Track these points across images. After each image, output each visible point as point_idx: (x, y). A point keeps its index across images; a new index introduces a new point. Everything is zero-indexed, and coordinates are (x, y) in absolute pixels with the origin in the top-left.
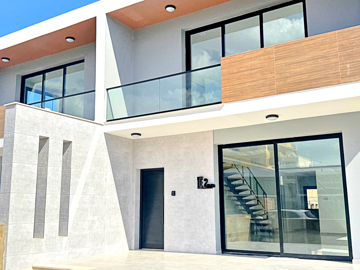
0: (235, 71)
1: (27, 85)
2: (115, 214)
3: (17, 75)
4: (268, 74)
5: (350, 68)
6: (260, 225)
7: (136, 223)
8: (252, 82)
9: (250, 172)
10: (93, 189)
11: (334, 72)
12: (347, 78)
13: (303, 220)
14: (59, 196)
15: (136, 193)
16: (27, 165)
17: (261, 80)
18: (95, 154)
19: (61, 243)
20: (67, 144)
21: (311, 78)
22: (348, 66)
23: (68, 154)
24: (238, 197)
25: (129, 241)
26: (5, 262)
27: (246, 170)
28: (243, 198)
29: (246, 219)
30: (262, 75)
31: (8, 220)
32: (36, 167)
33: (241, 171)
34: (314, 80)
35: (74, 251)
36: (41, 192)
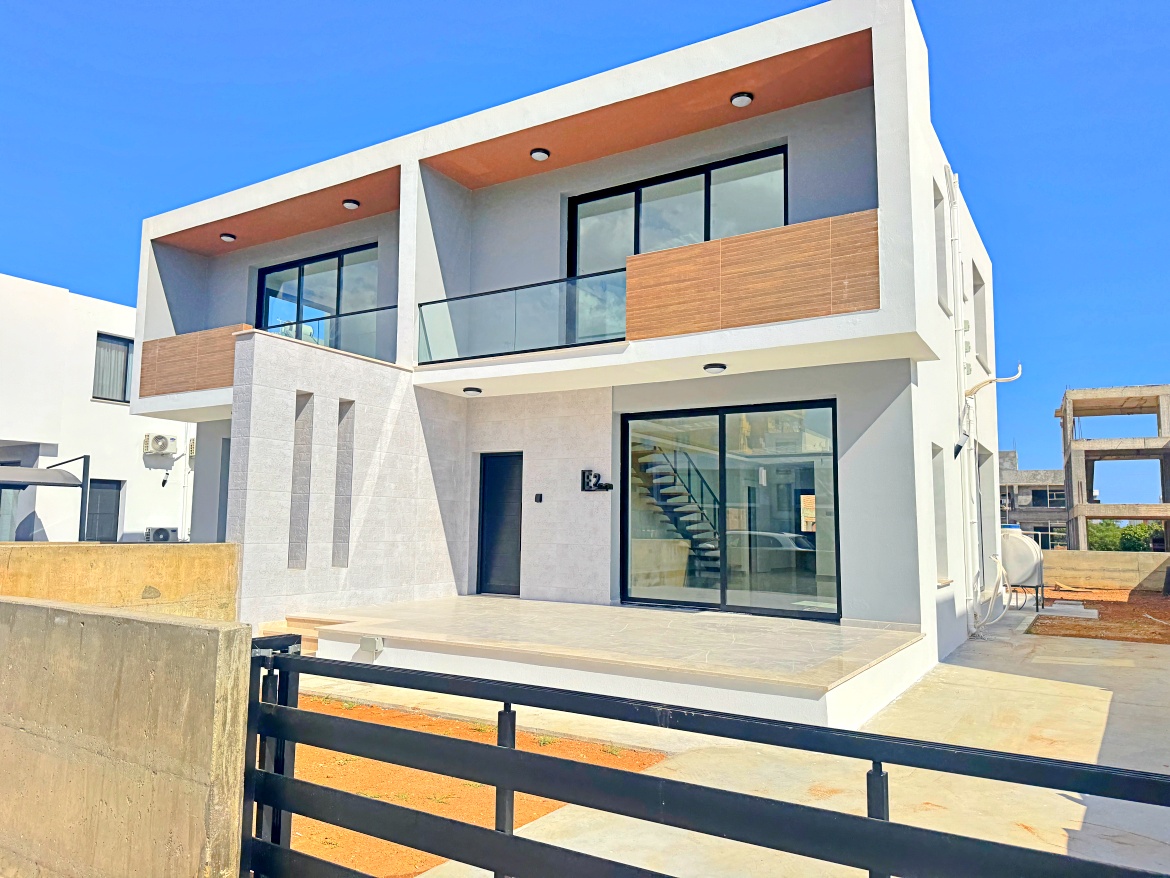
0: (652, 283)
1: (268, 285)
2: (433, 532)
3: (250, 267)
4: (709, 291)
5: (849, 287)
6: (706, 559)
7: (471, 549)
8: (679, 303)
9: (690, 461)
10: (393, 486)
11: (821, 293)
12: (843, 305)
13: (789, 552)
14: (333, 497)
15: (472, 495)
16: (276, 442)
17: (694, 301)
18: (397, 423)
19: (337, 579)
20: (345, 406)
21: (782, 303)
22: (846, 283)
23: (347, 423)
24: (664, 507)
25: (458, 578)
26: (239, 608)
27: (681, 457)
28: (675, 510)
29: (681, 547)
30: (699, 291)
31: (243, 537)
32: (292, 444)
33: (672, 459)
34: (786, 305)
35: (359, 592)
36: (301, 489)
